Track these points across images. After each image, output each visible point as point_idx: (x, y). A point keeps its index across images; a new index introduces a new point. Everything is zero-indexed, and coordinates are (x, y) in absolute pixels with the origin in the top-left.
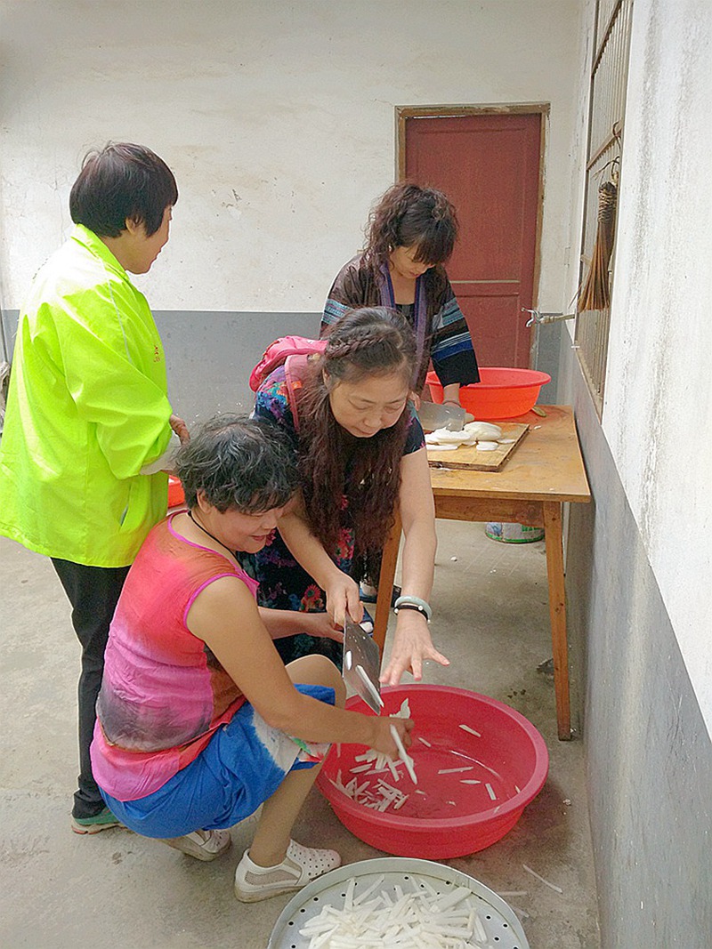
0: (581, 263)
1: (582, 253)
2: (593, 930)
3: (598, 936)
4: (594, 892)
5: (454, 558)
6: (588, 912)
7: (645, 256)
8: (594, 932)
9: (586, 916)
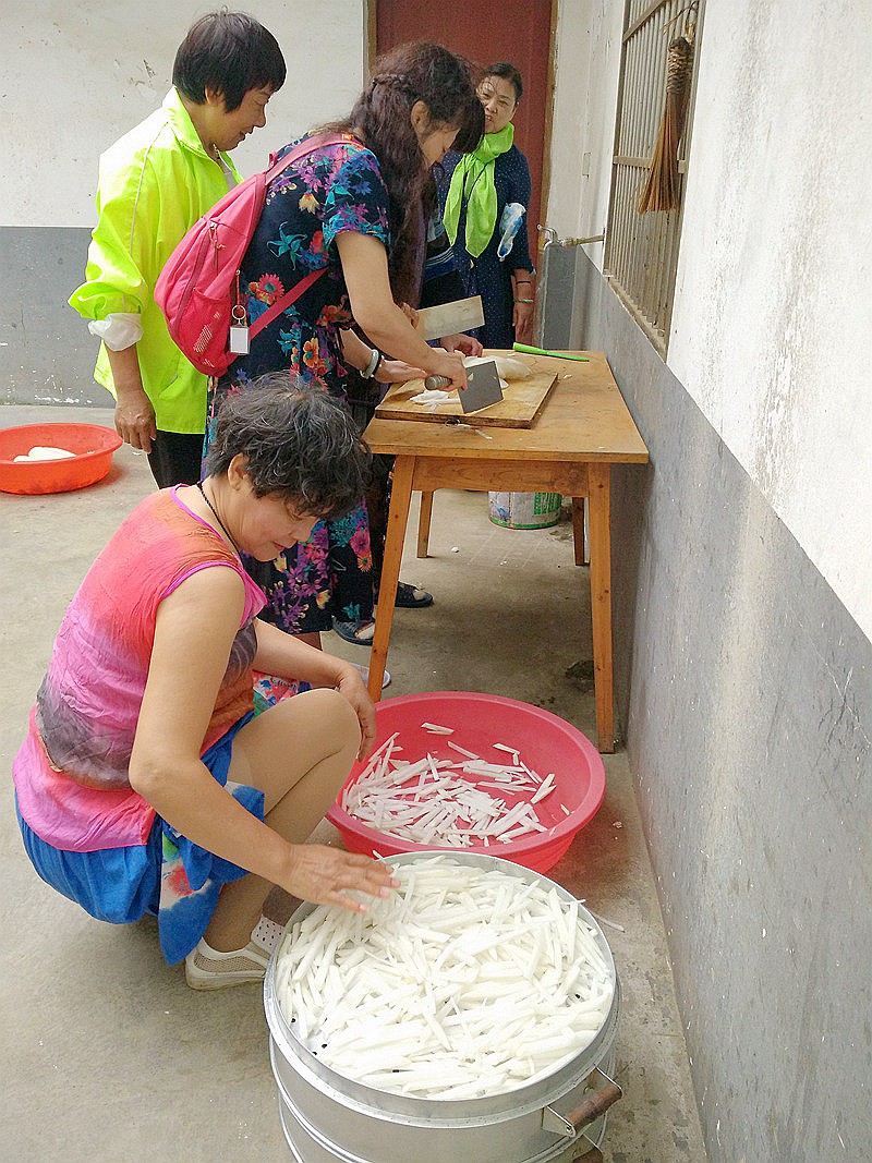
0: (615, 166)
1: (616, 153)
2: (664, 970)
3: (670, 977)
4: (662, 928)
5: (455, 549)
6: (656, 951)
7: (760, 118)
8: (665, 972)
9: (655, 956)
